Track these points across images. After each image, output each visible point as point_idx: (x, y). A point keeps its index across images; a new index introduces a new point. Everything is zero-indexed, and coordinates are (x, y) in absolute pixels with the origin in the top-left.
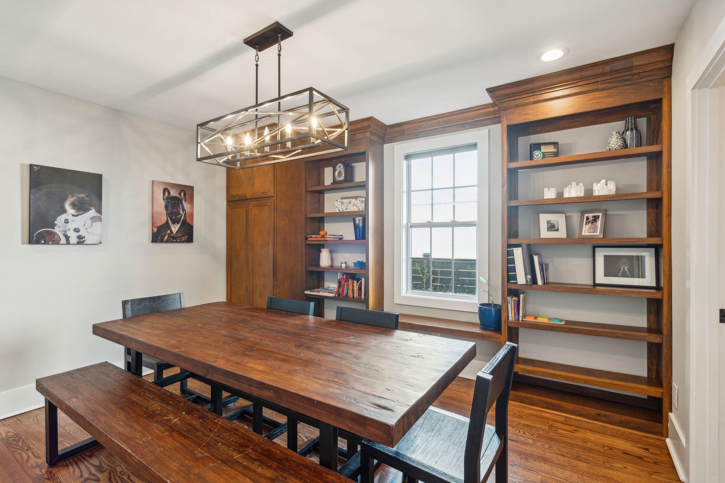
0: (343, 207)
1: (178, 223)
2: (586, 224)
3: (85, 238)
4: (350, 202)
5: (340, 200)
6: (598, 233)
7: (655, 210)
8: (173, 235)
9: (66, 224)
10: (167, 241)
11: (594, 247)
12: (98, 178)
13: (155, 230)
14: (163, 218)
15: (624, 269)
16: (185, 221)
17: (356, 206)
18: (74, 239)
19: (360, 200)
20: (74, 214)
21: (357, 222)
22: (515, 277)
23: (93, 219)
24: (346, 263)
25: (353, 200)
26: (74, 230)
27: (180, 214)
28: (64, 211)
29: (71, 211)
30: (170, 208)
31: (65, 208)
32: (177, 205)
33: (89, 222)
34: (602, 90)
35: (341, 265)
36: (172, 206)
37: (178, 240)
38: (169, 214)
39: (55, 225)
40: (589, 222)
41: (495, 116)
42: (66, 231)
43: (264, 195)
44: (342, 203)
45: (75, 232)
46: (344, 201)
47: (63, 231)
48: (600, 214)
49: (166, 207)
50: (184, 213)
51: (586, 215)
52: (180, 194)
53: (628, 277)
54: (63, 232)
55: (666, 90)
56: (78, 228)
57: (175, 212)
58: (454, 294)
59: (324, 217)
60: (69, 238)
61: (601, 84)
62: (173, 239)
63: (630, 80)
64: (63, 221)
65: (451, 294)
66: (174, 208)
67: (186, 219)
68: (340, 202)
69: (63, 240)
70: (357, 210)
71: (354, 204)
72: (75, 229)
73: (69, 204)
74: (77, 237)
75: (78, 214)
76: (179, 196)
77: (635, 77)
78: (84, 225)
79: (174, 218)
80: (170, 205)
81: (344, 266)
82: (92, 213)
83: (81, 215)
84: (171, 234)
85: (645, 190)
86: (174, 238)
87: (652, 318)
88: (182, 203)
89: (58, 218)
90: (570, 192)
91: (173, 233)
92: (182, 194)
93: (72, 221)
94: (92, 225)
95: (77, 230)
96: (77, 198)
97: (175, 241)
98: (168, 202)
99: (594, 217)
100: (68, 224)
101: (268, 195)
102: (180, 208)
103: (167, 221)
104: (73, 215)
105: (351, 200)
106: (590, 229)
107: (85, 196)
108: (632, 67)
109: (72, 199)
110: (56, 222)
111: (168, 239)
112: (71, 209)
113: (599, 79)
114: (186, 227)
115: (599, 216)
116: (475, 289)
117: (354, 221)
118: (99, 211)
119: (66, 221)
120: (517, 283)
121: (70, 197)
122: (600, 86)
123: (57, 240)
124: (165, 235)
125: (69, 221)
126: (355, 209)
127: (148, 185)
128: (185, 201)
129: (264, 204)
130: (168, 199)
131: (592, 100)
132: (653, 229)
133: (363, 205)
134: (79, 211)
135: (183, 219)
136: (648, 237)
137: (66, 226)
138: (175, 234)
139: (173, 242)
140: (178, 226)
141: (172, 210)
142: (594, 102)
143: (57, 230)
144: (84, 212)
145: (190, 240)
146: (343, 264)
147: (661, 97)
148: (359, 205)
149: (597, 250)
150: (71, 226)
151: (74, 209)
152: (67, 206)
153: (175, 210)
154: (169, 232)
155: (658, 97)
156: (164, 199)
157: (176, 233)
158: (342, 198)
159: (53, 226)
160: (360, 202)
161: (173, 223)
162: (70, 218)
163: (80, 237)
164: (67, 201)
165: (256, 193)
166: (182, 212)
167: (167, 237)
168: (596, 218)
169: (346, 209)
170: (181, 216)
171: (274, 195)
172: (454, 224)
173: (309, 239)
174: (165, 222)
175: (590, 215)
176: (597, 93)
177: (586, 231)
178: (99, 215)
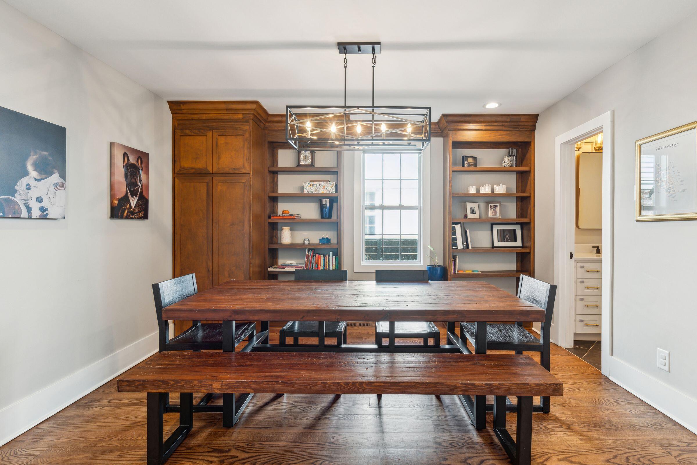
0: (312, 188)
1: (136, 197)
2: (490, 210)
3: (48, 211)
4: (320, 185)
5: (309, 182)
6: (498, 216)
7: (520, 203)
8: (131, 210)
9: (27, 191)
10: (127, 218)
11: (492, 225)
12: (61, 132)
13: (116, 203)
14: (122, 190)
15: (507, 237)
16: (141, 193)
17: (326, 189)
18: (36, 213)
19: (330, 184)
20: (37, 178)
21: (324, 203)
22: (456, 245)
23: (57, 186)
24: (308, 240)
25: (324, 183)
26: (37, 200)
27: (137, 185)
28: (26, 173)
29: (34, 174)
30: (129, 177)
31: (27, 169)
32: (135, 175)
33: (52, 189)
34: (505, 131)
35: (304, 242)
36: (131, 176)
37: (136, 217)
38: (128, 184)
39: (16, 191)
40: (492, 209)
41: (435, 132)
42: (27, 200)
43: (237, 172)
44: (311, 185)
45: (38, 203)
46: (313, 183)
47: (24, 200)
48: (498, 204)
49: (126, 176)
50: (141, 185)
51: (490, 205)
52: (137, 162)
53: (509, 241)
54: (25, 202)
55: (533, 137)
56: (41, 197)
57: (133, 182)
58: (402, 261)
59: (278, 197)
60: (31, 210)
61: (504, 127)
62: (132, 215)
63: (518, 128)
64: (25, 186)
65: (399, 261)
66: (132, 178)
67: (142, 192)
68: (309, 184)
69: (24, 214)
70: (328, 192)
71: (324, 187)
72: (38, 197)
73: (31, 164)
74: (40, 210)
75: (41, 178)
76: (136, 163)
77: (520, 127)
78: (48, 193)
79: (132, 189)
80: (129, 174)
81: (307, 242)
82: (55, 178)
83: (43, 179)
84: (130, 209)
85: (515, 191)
86: (132, 213)
87: (519, 264)
88: (139, 172)
89: (19, 182)
90: (485, 189)
91: (131, 208)
92: (139, 162)
93: (34, 187)
94: (55, 193)
95: (39, 200)
96: (39, 156)
97: (133, 217)
98: (128, 170)
99: (494, 205)
100: (30, 191)
101: (242, 172)
102: (137, 177)
103: (127, 193)
104: (36, 180)
105: (321, 183)
106: (493, 213)
107: (49, 154)
108: (520, 121)
109: (35, 157)
110: (16, 187)
111: (127, 215)
112: (33, 170)
113: (504, 124)
114: (143, 200)
115: (497, 205)
116: (416, 255)
117: (321, 202)
118: (63, 176)
119: (28, 187)
120: (457, 248)
121: (32, 154)
122: (504, 128)
123: (17, 212)
124: (125, 209)
125: (32, 186)
126: (326, 191)
127: (107, 147)
128: (142, 170)
129: (236, 181)
130: (127, 167)
131: (500, 136)
132: (520, 214)
133: (334, 188)
134: (42, 174)
135: (140, 191)
136: (517, 218)
137: (28, 193)
138: (134, 209)
139: (132, 218)
140: (136, 199)
141: (131, 180)
142: (501, 136)
143: (17, 198)
144: (47, 176)
145: (145, 217)
146: (306, 241)
147: (530, 141)
148: (329, 188)
149: (494, 226)
150: (34, 194)
151: (36, 171)
152: (30, 167)
153: (133, 180)
154: (128, 206)
155: (529, 140)
156: (124, 166)
157: (135, 207)
158: (311, 181)
159: (13, 192)
160: (330, 186)
161: (132, 196)
162: (33, 183)
163: (43, 209)
164: (29, 160)
165: (224, 168)
166: (139, 183)
167: (126, 212)
168: (495, 206)
169: (316, 190)
170: (139, 188)
171: (250, 172)
172: (401, 207)
173: (272, 218)
174: (125, 194)
175: (492, 205)
176: (502, 132)
177: (490, 214)
178: (62, 180)
